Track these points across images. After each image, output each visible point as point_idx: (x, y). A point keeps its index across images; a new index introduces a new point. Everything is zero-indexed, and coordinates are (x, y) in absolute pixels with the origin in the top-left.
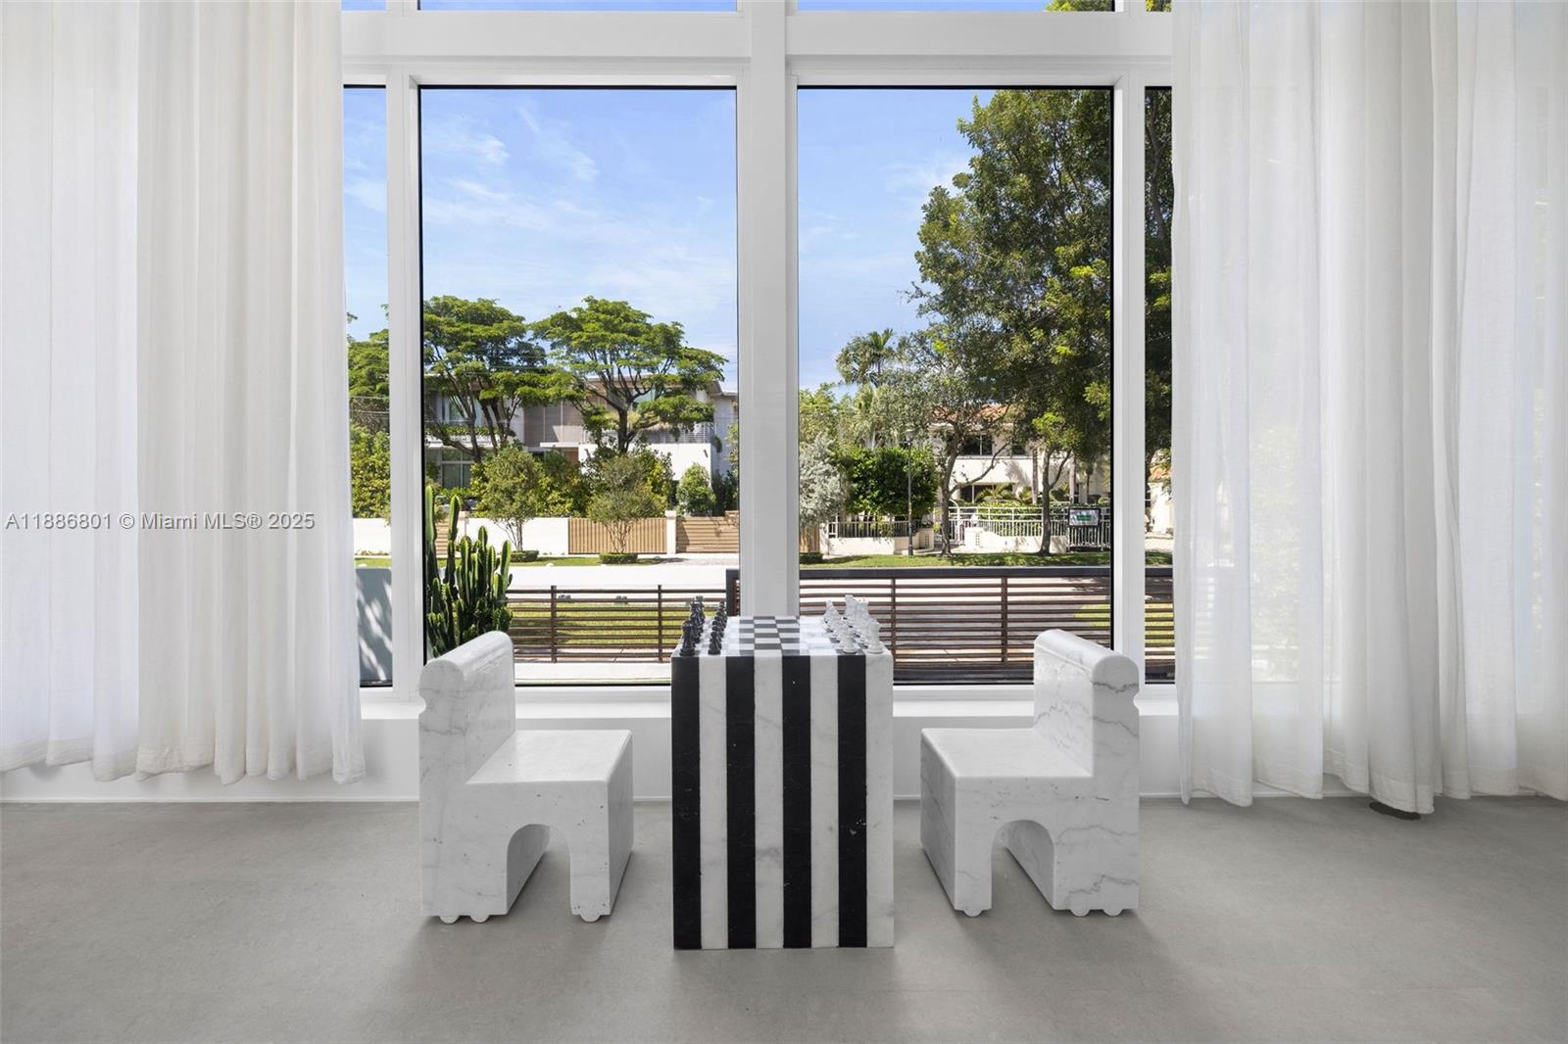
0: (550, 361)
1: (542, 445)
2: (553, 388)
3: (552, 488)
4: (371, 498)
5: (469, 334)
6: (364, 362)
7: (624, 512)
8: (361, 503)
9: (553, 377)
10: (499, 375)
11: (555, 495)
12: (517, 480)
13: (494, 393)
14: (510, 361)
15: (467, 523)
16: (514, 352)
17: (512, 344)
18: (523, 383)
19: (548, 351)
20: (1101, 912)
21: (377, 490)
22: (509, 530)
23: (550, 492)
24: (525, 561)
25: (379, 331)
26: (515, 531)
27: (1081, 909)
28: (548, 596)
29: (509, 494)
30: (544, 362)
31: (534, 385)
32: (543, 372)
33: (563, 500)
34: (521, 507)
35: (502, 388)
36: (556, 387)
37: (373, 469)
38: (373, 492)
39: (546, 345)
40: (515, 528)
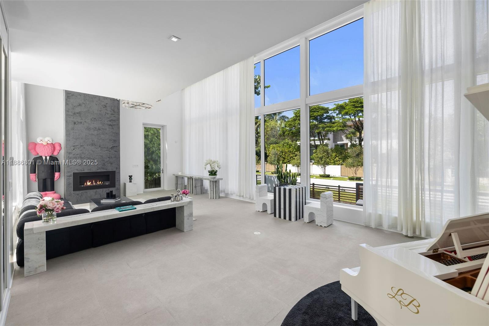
0: (336, 119)
1: (338, 143)
2: (336, 128)
3: (336, 156)
4: (290, 159)
5: (313, 115)
6: (288, 126)
7: (355, 164)
8: (288, 160)
9: (336, 124)
10: (320, 126)
11: (337, 158)
12: (324, 155)
13: (319, 130)
14: (325, 120)
15: (312, 166)
16: (326, 118)
17: (325, 115)
18: (328, 127)
19: (335, 116)
20: (322, 226)
21: (291, 157)
22: (322, 169)
23: (336, 158)
24: (326, 177)
25: (292, 117)
26: (323, 169)
27: (319, 225)
28: (338, 188)
29: (321, 158)
30: (335, 119)
31: (331, 127)
32: (334, 123)
33: (339, 160)
34: (324, 162)
35: (321, 129)
36: (337, 127)
37: (290, 152)
38: (290, 157)
39: (335, 115)
40: (323, 168)
